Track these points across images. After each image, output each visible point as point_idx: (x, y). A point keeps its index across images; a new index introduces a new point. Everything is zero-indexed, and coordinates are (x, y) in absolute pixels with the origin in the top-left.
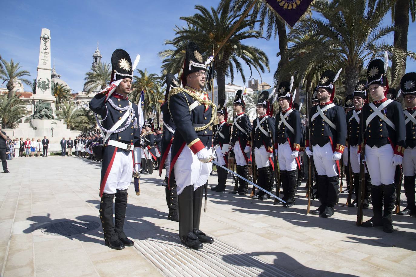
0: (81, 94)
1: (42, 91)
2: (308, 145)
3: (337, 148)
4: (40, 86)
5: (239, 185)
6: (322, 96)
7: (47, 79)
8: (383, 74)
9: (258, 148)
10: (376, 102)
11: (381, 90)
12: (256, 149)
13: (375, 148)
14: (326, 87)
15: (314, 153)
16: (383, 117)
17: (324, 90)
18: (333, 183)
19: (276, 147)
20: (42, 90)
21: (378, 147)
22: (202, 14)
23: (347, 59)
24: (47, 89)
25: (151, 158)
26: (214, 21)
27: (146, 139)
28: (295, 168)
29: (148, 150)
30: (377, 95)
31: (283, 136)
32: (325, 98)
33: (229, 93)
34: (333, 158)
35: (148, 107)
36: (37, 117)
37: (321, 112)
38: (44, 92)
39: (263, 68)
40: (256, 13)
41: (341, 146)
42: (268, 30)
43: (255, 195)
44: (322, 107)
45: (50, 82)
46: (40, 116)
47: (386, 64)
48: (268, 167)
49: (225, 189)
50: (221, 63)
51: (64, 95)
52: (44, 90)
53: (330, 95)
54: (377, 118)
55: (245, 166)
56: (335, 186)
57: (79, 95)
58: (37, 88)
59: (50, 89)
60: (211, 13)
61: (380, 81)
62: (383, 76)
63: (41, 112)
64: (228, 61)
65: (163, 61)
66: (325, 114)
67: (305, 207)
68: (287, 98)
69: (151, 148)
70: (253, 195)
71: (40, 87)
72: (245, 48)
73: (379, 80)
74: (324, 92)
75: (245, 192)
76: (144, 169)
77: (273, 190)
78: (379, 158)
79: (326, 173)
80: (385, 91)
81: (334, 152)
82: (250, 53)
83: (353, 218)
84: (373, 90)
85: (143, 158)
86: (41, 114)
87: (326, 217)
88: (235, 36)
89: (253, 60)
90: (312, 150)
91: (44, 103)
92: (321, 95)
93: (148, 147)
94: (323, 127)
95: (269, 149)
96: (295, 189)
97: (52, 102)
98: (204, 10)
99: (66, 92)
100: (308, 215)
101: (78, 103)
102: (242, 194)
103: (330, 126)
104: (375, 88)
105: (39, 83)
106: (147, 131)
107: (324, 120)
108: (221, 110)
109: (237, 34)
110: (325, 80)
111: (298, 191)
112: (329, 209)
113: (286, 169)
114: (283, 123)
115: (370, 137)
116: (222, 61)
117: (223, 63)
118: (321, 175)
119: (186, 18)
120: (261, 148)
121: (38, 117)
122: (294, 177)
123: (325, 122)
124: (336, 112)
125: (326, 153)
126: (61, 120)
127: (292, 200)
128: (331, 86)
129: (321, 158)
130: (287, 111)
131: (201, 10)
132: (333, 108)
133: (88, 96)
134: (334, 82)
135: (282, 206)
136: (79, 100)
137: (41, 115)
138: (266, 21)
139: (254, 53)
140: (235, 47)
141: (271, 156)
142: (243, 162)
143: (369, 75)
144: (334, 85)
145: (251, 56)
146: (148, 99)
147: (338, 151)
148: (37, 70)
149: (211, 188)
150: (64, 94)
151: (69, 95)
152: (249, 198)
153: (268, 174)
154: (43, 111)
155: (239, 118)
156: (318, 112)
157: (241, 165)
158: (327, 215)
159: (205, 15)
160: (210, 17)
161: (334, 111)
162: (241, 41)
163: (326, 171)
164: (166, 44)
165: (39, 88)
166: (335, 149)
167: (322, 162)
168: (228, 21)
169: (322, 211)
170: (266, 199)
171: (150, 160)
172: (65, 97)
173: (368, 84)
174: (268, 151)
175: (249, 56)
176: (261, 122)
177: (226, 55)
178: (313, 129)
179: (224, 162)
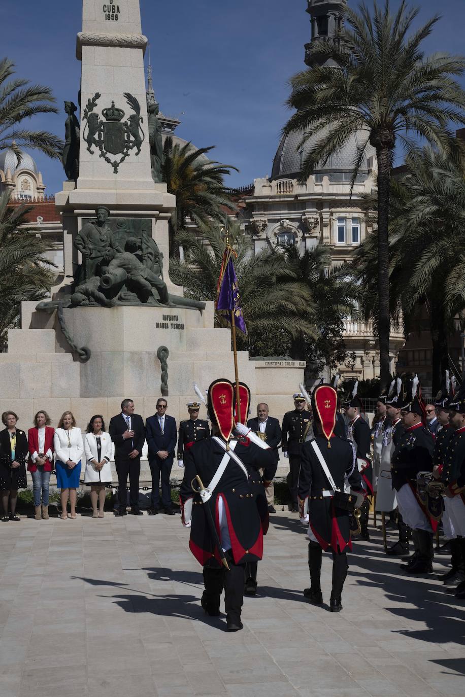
0: (264, 189)
1: (108, 160)
4: (96, 136)
7: (128, 96)
20: (109, 155)
24: (130, 152)
36: (86, 293)
38: (115, 165)
45: (144, 113)
46: (100, 289)
51: (201, 193)
52: (117, 158)
57: (255, 194)
58: (83, 145)
59: (146, 147)
63: (105, 268)
71: (98, 144)
86: (107, 281)
91: (120, 225)
97: (158, 218)
99: (208, 179)
101: (253, 229)
105: (92, 120)
121: (93, 294)
126: (201, 308)
133: (296, 196)
136: (259, 218)
137: (105, 286)
148: (79, 56)
150: (201, 190)
151: (219, 191)
154: (115, 262)
165: (94, 147)
172: (205, 202)
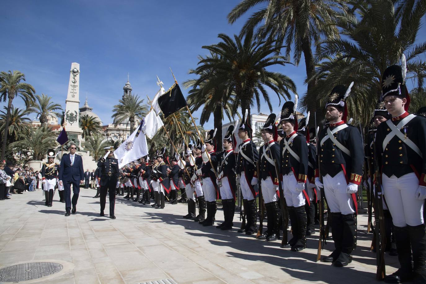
0: (111, 126)
1: (70, 123)
2: (317, 176)
3: (352, 179)
4: (68, 118)
6: (332, 115)
7: (75, 111)
8: (402, 83)
9: (264, 180)
10: (394, 118)
11: (399, 103)
12: (263, 181)
13: (394, 178)
14: (335, 104)
15: (324, 185)
16: (403, 138)
17: (334, 108)
18: (349, 223)
20: (70, 122)
21: (398, 177)
24: (75, 122)
25: (163, 191)
27: (158, 171)
28: (303, 204)
29: (160, 183)
30: (394, 109)
31: (287, 165)
32: (335, 117)
34: (347, 190)
38: (71, 124)
41: (357, 175)
43: (263, 235)
44: (332, 128)
45: (78, 114)
46: (66, 148)
47: (404, 70)
48: (275, 202)
49: (233, 227)
51: (94, 127)
52: (72, 122)
53: (342, 114)
54: (396, 138)
55: (253, 200)
56: (351, 227)
57: (109, 127)
58: (65, 119)
59: (78, 121)
61: (398, 91)
62: (401, 85)
63: (67, 144)
65: (190, 91)
66: (335, 137)
68: (290, 121)
69: (163, 180)
70: (260, 235)
71: (68, 120)
73: (396, 90)
74: (334, 111)
75: (252, 231)
76: (156, 203)
78: (400, 190)
79: (340, 210)
80: (404, 103)
81: (348, 183)
83: (373, 269)
84: (389, 103)
86: (67, 146)
87: (341, 266)
90: (322, 181)
91: (72, 135)
92: (330, 114)
93: (160, 180)
94: (334, 153)
95: (275, 181)
96: (305, 228)
97: (79, 134)
99: (96, 124)
100: (319, 262)
101: (108, 135)
102: (249, 234)
103: (342, 152)
104: (392, 101)
105: (67, 115)
106: (159, 162)
107: (334, 144)
108: (229, 138)
110: (335, 96)
112: (344, 255)
113: (293, 205)
114: (287, 150)
115: (387, 163)
118: (334, 212)
120: (267, 179)
121: (64, 149)
122: (304, 214)
123: (335, 146)
124: (349, 134)
125: (339, 184)
126: (87, 152)
127: (302, 242)
128: (342, 103)
129: (333, 190)
130: (291, 135)
132: (345, 130)
133: (118, 128)
134: (345, 98)
135: (290, 249)
136: (109, 132)
137: (67, 147)
141: (277, 189)
142: (250, 196)
143: (384, 85)
144: (345, 102)
147: (353, 182)
148: (66, 103)
149: (217, 225)
150: (94, 126)
151: (99, 127)
152: (255, 239)
153: (276, 210)
154: (69, 143)
155: (245, 145)
156: (327, 134)
157: (248, 200)
158: (342, 263)
161: (346, 133)
163: (339, 207)
165: (67, 120)
166: (349, 180)
167: (334, 195)
169: (335, 257)
170: (275, 239)
171: (162, 193)
172: (95, 129)
173: (383, 97)
174: (275, 183)
176: (267, 148)
178: (322, 156)
179: (232, 195)
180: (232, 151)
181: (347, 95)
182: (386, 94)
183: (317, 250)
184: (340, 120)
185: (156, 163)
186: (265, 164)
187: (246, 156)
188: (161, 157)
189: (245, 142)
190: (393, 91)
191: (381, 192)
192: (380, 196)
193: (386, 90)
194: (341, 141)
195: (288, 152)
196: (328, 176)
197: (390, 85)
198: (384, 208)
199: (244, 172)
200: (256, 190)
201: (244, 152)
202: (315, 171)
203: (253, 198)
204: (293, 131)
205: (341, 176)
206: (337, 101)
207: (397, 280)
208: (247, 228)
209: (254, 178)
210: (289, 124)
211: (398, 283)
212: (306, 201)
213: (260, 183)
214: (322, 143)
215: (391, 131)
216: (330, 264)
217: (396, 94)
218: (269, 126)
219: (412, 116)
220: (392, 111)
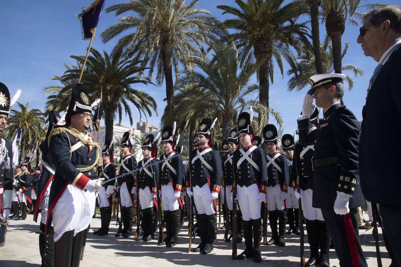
2: (189, 186)
3: (214, 189)
5: (123, 227)
6: (201, 141)
8: (250, 125)
9: (143, 189)
10: (245, 148)
11: (248, 138)
12: (141, 190)
13: (244, 187)
14: (204, 133)
15: (194, 193)
16: (250, 161)
17: (203, 136)
18: (212, 221)
19: (159, 188)
21: (247, 187)
22: (93, 56)
23: (224, 109)
25: (24, 201)
26: (106, 63)
27: (21, 180)
28: (177, 208)
29: (22, 192)
30: (245, 142)
31: (166, 177)
32: (204, 143)
33: (117, 133)
34: (210, 197)
35: (27, 145)
37: (200, 155)
39: (150, 112)
40: (146, 60)
41: (218, 186)
42: (158, 77)
43: (139, 237)
44: (201, 150)
47: (251, 117)
48: (152, 208)
49: (109, 233)
50: (110, 104)
53: (208, 140)
54: (246, 161)
55: (130, 207)
56: (213, 224)
60: (103, 56)
61: (248, 130)
62: (249, 126)
64: (117, 103)
65: (49, 97)
66: (203, 157)
67: (186, 246)
68: (170, 142)
69: (26, 189)
70: (137, 237)
72: (134, 92)
73: (246, 129)
74: (203, 138)
75: (129, 234)
76: (15, 214)
77: (157, 230)
78: (248, 196)
79: (205, 212)
80: (251, 138)
81: (211, 192)
82: (139, 97)
83: (229, 252)
84: (242, 138)
85: (15, 201)
87: (205, 253)
88: (126, 80)
89: (141, 104)
90: (192, 191)
92: (200, 140)
93: (23, 189)
94: (202, 169)
95: (153, 190)
96: (177, 228)
98: (96, 53)
100: (190, 253)
102: (126, 237)
103: (208, 168)
104: (244, 136)
106: (23, 170)
107: (202, 163)
108: (107, 152)
109: (127, 78)
110: (203, 127)
111: (181, 230)
112: (208, 245)
113: (169, 209)
114: (166, 165)
115: (240, 177)
116: (111, 103)
117: (112, 104)
118: (201, 213)
119: (77, 57)
120: (145, 189)
122: (177, 216)
123: (203, 164)
124: (213, 156)
125: (205, 193)
127: (175, 239)
128: (209, 133)
129: (200, 197)
130: (170, 154)
131: (93, 53)
132: (210, 152)
134: (211, 129)
135: (165, 246)
138: (156, 69)
139: (143, 97)
140: (125, 89)
141: (155, 196)
142: (128, 203)
143: (239, 125)
144: (211, 132)
145: (140, 100)
146: (28, 135)
147: (215, 191)
149: (93, 232)
152: (133, 241)
153: (152, 214)
155: (127, 160)
156: (197, 155)
157: (127, 207)
158: (206, 251)
159: (96, 57)
160: (102, 60)
161: (211, 155)
162: (130, 85)
163: (205, 210)
164: (54, 79)
166: (212, 190)
167: (201, 201)
168: (119, 65)
169: (202, 248)
170: (150, 240)
171: (24, 203)
173: (238, 133)
174: (152, 192)
175: (137, 99)
176: (146, 163)
177: (115, 97)
178: (193, 171)
179: (108, 203)
180: (110, 163)
181: (213, 126)
182: (240, 131)
183: (189, 244)
184: (206, 145)
185: (18, 172)
186: (144, 176)
187: (128, 169)
188: (26, 165)
189: (126, 156)
190: (244, 130)
191: (236, 198)
192: (236, 200)
193: (240, 128)
194: (207, 161)
195: (167, 167)
196: (197, 186)
197: (243, 125)
198: (238, 209)
199: (125, 183)
200: (135, 198)
201: (126, 165)
202: (187, 182)
203: (131, 205)
204: (171, 150)
205: (206, 187)
206: (205, 130)
207: (244, 257)
208: (125, 232)
209: (134, 187)
210: (169, 145)
211: (245, 259)
212: (180, 207)
213: (138, 191)
214: (193, 162)
215: (242, 156)
216: (198, 253)
217: (246, 132)
218: (148, 144)
219: (255, 147)
220: (244, 143)
